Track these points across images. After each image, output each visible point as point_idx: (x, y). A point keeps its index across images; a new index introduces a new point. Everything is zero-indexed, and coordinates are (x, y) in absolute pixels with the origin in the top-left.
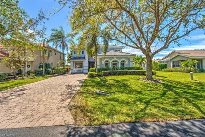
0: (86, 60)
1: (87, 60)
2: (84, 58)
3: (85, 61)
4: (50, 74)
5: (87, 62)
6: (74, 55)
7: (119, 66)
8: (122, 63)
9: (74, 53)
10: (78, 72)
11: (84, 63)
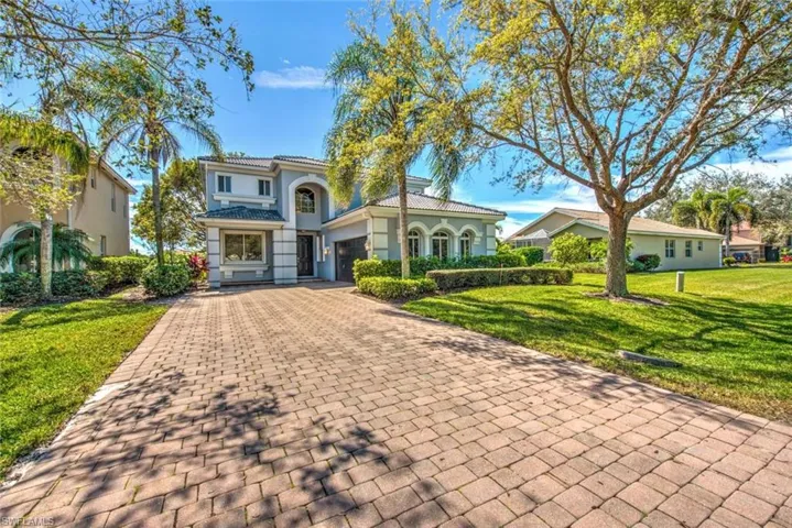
0: (287, 225)
1: (292, 223)
2: (275, 214)
3: (282, 229)
4: (90, 295)
5: (292, 235)
6: (216, 198)
7: (455, 251)
8: (462, 242)
9: (217, 190)
10: (238, 279)
11: (277, 236)
